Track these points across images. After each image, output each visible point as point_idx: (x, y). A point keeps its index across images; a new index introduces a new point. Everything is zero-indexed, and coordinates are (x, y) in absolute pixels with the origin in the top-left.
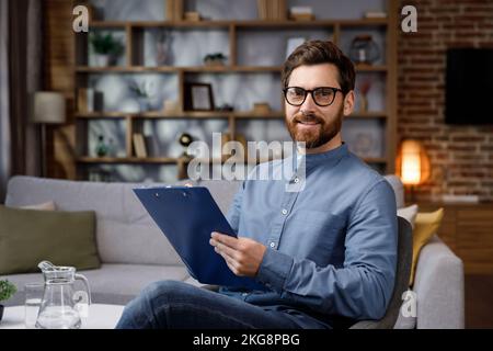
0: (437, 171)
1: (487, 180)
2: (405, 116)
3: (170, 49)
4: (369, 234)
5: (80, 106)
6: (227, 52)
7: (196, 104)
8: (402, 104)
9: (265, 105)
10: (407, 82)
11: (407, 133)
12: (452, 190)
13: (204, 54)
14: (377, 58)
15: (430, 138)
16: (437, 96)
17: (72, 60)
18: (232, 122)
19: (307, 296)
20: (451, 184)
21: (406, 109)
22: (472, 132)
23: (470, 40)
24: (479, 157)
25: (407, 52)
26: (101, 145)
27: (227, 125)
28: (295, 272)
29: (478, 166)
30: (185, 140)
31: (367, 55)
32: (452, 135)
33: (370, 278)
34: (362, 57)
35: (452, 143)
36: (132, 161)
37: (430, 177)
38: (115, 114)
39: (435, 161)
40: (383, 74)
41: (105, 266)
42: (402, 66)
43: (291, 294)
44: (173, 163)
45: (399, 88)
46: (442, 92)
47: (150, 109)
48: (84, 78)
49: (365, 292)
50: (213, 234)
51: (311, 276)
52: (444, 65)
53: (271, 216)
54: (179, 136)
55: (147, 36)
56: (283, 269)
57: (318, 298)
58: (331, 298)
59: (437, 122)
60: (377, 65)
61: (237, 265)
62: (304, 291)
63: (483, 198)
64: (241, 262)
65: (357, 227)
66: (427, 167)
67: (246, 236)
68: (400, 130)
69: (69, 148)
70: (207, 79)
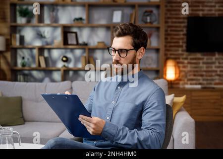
0: (183, 74)
1: (205, 78)
2: (168, 48)
3: (57, 15)
4: (153, 114)
5: (13, 42)
6: (84, 17)
7: (70, 42)
8: (166, 42)
9: (103, 42)
10: (169, 32)
11: (169, 56)
12: (189, 82)
13: (73, 18)
14: (156, 21)
15: (179, 58)
16: (183, 39)
17: (9, 20)
18: (87, 51)
19: (125, 144)
20: (189, 80)
21: (169, 45)
22: (199, 55)
23: (198, 12)
24: (201, 67)
25: (169, 18)
26: (23, 61)
27: (84, 52)
28: (119, 133)
29: (201, 71)
30: (64, 59)
31: (150, 19)
32: (189, 57)
33: (154, 135)
34: (148, 21)
35: (189, 61)
36: (39, 69)
37: (179, 76)
38: (30, 46)
39: (181, 69)
40: (158, 28)
41: (26, 123)
42: (167, 25)
43: (117, 143)
44: (59, 70)
45: (165, 35)
46: (185, 37)
47: (47, 44)
48: (15, 29)
49: (151, 142)
50: (80, 116)
51: (126, 135)
52: (186, 24)
53: (107, 105)
54: (61, 57)
55: (46, 8)
56: (114, 132)
57: (129, 145)
58: (136, 145)
59: (182, 51)
60: (155, 24)
61: (92, 130)
62: (123, 142)
63: (203, 86)
64: (94, 129)
65: (147, 111)
66: (178, 72)
67: (96, 116)
68: (166, 55)
69: (7, 63)
70: (75, 30)
